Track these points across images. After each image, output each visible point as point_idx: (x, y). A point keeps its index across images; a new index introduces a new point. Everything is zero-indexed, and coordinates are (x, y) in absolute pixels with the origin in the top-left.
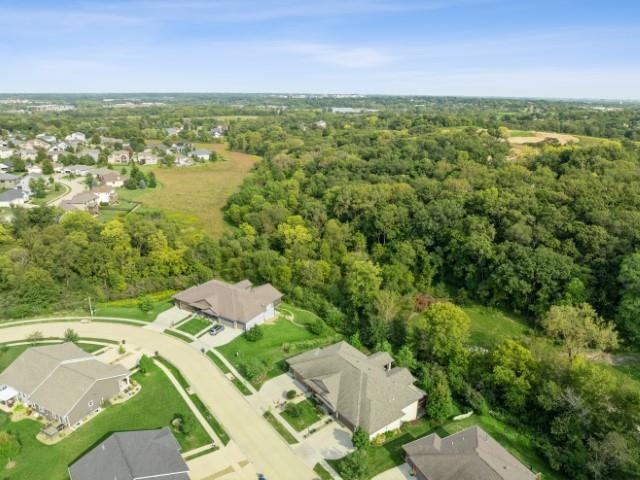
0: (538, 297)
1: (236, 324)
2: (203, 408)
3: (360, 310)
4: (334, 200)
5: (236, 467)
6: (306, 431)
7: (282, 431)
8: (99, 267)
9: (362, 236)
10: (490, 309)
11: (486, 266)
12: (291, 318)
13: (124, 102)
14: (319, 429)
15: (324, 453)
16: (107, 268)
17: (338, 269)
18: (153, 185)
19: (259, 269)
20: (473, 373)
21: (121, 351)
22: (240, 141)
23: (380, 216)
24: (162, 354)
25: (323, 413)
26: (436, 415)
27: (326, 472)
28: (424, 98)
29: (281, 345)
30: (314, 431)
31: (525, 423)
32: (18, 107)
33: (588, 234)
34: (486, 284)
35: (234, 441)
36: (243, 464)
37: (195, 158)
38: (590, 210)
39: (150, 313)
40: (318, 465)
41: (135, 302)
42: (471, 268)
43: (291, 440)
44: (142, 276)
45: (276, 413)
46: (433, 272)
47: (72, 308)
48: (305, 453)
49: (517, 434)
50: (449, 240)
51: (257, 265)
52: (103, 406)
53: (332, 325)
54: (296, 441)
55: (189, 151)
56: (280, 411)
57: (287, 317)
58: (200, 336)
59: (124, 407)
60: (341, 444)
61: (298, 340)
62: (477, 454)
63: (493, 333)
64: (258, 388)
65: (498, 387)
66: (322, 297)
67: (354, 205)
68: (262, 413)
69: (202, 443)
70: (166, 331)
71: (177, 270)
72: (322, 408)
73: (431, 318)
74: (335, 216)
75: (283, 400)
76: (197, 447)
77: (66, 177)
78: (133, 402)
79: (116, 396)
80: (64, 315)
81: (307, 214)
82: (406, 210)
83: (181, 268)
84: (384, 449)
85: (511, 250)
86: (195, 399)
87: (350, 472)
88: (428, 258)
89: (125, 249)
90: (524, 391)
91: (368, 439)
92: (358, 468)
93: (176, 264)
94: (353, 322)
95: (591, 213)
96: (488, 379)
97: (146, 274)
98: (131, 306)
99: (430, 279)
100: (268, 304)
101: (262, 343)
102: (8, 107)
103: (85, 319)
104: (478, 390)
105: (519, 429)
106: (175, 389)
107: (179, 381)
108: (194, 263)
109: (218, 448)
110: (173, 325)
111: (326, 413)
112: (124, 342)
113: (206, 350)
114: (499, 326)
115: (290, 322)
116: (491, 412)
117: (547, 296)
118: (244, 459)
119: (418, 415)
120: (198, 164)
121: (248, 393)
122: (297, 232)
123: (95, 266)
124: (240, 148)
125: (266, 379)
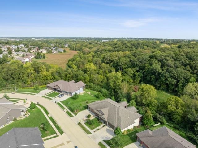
0: (179, 85)
1: (69, 94)
2: (53, 121)
3: (114, 90)
4: (104, 58)
5: (66, 143)
6: (95, 130)
7: (85, 130)
8: (21, 76)
9: (114, 68)
10: (160, 91)
11: (159, 75)
12: (89, 93)
13: (38, 39)
14: (100, 129)
15: (102, 138)
16: (24, 76)
17: (106, 78)
18: (44, 57)
19: (78, 78)
20: (159, 109)
21: (25, 102)
22: (73, 47)
23: (120, 61)
24: (40, 103)
25: (102, 123)
26: (147, 123)
27: (104, 145)
28: (130, 38)
29: (85, 101)
30: (98, 129)
31: (181, 127)
32: (5, 40)
33: (195, 64)
34: (159, 82)
35: (65, 133)
36: (68, 142)
37: (59, 51)
38: (194, 57)
39: (37, 91)
40: (100, 142)
41: (33, 88)
42: (153, 76)
43: (89, 133)
44: (37, 80)
45: (83, 123)
46: (139, 79)
47: (9, 89)
48: (94, 138)
49: (179, 132)
50: (145, 68)
51: (77, 77)
52: (13, 120)
53: (104, 96)
54: (91, 133)
55: (57, 49)
56: (84, 122)
57: (87, 93)
58: (55, 98)
59: (22, 121)
60: (109, 134)
61: (91, 100)
62: (169, 136)
63: (162, 98)
64: (76, 114)
65: (169, 114)
66: (100, 87)
67: (111, 59)
68: (77, 123)
69: (52, 134)
70: (43, 96)
71: (49, 78)
72: (101, 121)
73: (142, 89)
74: (104, 63)
75: (85, 119)
76: (50, 135)
77: (16, 55)
78: (26, 119)
79: (19, 117)
80: (6, 91)
81: (95, 62)
82: (129, 59)
83: (50, 78)
84: (127, 136)
85: (168, 69)
86: (51, 118)
87: (114, 144)
88: (137, 74)
89: (31, 71)
90: (180, 114)
91: (121, 131)
92: (117, 142)
93: (49, 76)
94: (112, 94)
95: (194, 58)
96: (165, 111)
97: (38, 79)
98: (31, 89)
99: (138, 82)
100: (81, 87)
101: (78, 100)
102: (2, 40)
103: (13, 92)
104: (161, 115)
105: (180, 130)
106: (43, 114)
107: (45, 112)
108: (55, 76)
109: (58, 136)
110: (45, 94)
111: (103, 123)
112: (26, 99)
113: (57, 102)
114: (164, 96)
115: (88, 94)
116: (167, 123)
117: (182, 85)
118: (69, 140)
119: (139, 124)
120: (60, 53)
121: (72, 116)
122: (91, 67)
123: (20, 76)
124: (73, 49)
125: (79, 111)
